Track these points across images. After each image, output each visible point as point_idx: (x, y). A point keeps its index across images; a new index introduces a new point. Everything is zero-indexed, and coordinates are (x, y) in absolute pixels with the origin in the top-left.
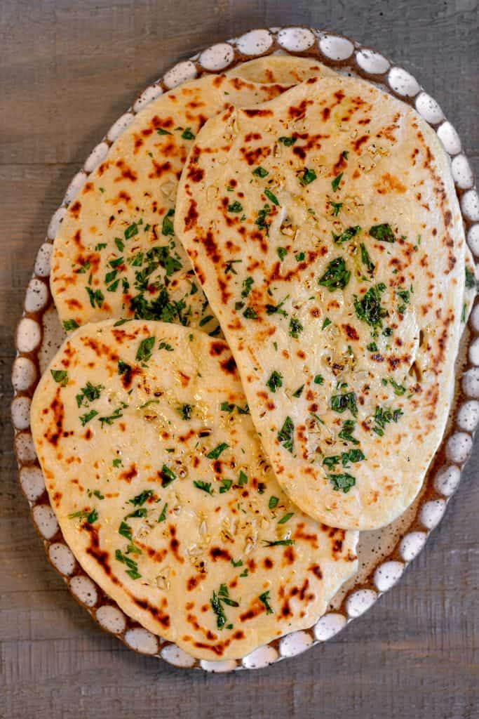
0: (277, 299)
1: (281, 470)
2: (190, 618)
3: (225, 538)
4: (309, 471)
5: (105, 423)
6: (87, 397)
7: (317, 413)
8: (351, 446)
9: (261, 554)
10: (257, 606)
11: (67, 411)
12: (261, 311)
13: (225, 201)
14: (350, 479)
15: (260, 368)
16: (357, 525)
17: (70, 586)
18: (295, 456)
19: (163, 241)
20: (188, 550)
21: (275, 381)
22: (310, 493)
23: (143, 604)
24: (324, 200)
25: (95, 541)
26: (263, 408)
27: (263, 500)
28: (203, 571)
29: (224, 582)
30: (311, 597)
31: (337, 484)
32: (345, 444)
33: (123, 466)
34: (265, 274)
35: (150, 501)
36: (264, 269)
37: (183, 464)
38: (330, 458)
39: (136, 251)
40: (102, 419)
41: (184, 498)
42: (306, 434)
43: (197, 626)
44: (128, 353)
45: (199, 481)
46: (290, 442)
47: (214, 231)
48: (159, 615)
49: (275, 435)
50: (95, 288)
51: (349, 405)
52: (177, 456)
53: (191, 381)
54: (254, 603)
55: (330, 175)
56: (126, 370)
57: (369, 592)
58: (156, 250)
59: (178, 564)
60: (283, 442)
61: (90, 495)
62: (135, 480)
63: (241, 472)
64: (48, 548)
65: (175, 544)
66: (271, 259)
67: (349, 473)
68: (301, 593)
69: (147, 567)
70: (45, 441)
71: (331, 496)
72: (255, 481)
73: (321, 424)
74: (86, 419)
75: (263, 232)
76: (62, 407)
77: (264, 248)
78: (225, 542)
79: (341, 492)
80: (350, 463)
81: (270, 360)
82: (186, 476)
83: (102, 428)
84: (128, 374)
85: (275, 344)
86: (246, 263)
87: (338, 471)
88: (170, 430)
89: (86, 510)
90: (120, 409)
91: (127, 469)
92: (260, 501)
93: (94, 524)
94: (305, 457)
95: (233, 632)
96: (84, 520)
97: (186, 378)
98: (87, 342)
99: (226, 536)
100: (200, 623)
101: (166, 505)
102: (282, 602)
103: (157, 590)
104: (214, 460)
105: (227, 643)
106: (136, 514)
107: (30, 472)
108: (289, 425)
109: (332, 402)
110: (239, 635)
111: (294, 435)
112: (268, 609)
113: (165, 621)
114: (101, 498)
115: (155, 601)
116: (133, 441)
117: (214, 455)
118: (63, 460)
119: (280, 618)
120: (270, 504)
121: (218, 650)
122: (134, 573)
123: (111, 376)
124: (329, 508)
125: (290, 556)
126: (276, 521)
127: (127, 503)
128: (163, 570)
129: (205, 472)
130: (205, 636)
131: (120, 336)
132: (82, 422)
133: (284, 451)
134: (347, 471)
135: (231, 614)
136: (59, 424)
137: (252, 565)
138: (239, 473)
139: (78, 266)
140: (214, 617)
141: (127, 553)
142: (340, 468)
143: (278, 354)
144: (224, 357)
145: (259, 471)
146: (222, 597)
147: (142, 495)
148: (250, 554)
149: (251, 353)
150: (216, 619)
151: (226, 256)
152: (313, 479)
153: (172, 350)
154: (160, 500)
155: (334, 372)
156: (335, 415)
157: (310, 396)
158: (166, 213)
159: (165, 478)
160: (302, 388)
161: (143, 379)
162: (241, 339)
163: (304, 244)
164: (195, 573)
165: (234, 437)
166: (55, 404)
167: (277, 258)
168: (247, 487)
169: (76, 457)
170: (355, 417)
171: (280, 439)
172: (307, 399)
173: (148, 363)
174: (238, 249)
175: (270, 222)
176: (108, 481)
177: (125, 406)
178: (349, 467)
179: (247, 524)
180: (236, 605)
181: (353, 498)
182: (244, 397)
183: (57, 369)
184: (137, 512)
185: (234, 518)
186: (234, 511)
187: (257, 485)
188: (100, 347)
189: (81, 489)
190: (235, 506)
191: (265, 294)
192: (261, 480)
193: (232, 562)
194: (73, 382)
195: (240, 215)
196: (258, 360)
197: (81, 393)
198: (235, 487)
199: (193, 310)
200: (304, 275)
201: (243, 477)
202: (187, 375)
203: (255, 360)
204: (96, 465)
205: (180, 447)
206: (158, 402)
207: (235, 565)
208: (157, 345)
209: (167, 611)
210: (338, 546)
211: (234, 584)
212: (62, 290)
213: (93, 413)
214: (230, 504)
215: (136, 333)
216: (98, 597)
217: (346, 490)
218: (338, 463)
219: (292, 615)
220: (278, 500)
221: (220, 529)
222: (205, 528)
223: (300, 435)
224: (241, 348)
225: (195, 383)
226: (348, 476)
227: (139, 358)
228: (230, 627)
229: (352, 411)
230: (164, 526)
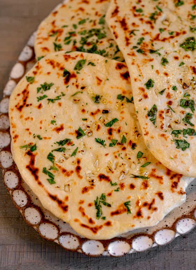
0: (155, 48)
1: (147, 134)
2: (81, 209)
3: (108, 170)
4: (163, 135)
5: (50, 102)
6: (43, 89)
7: (171, 106)
8: (189, 126)
9: (128, 181)
10: (122, 208)
11: (30, 95)
12: (147, 51)
13: (134, 8)
14: (186, 143)
15: (142, 76)
16: (188, 170)
17: (13, 196)
18: (156, 127)
19: (98, 27)
20: (86, 174)
21: (149, 84)
22: (162, 148)
23: (54, 198)
24: (187, 14)
25: (32, 162)
26: (141, 96)
27: (133, 153)
28: (93, 185)
29: (104, 193)
30: (155, 209)
31: (178, 145)
32: (186, 125)
33: (56, 124)
34: (151, 37)
35: (68, 144)
36: (151, 35)
37: (90, 128)
38: (176, 131)
39: (83, 30)
40: (49, 100)
41: (88, 146)
42: (164, 115)
43: (84, 214)
44: (70, 66)
45: (98, 138)
46: (155, 118)
47: (126, 18)
48: (62, 205)
49: (146, 113)
50: (58, 43)
51: (190, 106)
52: (88, 123)
53: (102, 83)
54: (120, 206)
55: (191, 3)
56: (68, 75)
57: (190, 220)
58: (94, 30)
59: (78, 179)
60: (150, 118)
61: (34, 137)
62: (61, 133)
63: (124, 136)
64: (4, 174)
65: (78, 169)
66: (155, 32)
67: (186, 140)
68: (150, 206)
69: (60, 178)
70: (15, 109)
71: (174, 151)
72: (130, 142)
73: (173, 112)
74: (40, 99)
75: (153, 22)
76: (28, 93)
77: (152, 27)
78: (108, 172)
79: (180, 150)
80: (187, 135)
81: (149, 73)
82: (92, 135)
83: (48, 104)
84: (68, 76)
85: (152, 66)
86: (142, 32)
87: (180, 138)
88: (86, 108)
89: (31, 144)
90: (60, 96)
91: (59, 126)
92: (132, 153)
93: (34, 153)
94: (162, 128)
95: (105, 221)
96: (29, 149)
97: (100, 81)
98: (49, 61)
99: (110, 169)
100: (86, 213)
101: (77, 148)
102: (137, 209)
103: (64, 192)
104: (108, 128)
105: (101, 227)
106: (59, 150)
107: (3, 135)
108: (155, 108)
109: (181, 102)
110: (108, 224)
111: (157, 114)
112: (129, 211)
113: (65, 209)
114: (41, 139)
115: (61, 197)
116: (65, 113)
117: (109, 124)
118: (23, 119)
119: (135, 217)
120: (138, 156)
121: (94, 230)
122: (52, 180)
123: (59, 77)
124: (172, 157)
125: (146, 185)
126: (140, 165)
127: (54, 143)
128: (69, 181)
129: (103, 134)
130: (87, 220)
131: (67, 58)
132: (37, 100)
133: (150, 123)
134: (185, 139)
135: (105, 211)
136: (25, 101)
137: (122, 186)
138: (122, 136)
139: (51, 34)
140: (95, 211)
141: (50, 169)
142: (181, 137)
143: (154, 72)
144: (123, 71)
145: (134, 136)
146: (102, 201)
147: (64, 140)
148: (122, 180)
149: (139, 67)
150: (96, 212)
151: (131, 28)
152: (165, 140)
153: (95, 66)
154: (74, 145)
155: (183, 87)
156: (181, 109)
157: (168, 96)
158: (102, 16)
159: (79, 134)
160: (164, 90)
161: (76, 80)
162: (134, 60)
163: (174, 28)
164: (88, 185)
165: (122, 115)
166: (25, 92)
167: (158, 32)
168: (125, 145)
169: (30, 117)
170: (193, 112)
171: (149, 115)
172: (167, 97)
173: (80, 72)
174: (138, 26)
175: (157, 18)
176: (46, 131)
177: (64, 95)
178: (186, 137)
179: (123, 164)
180: (109, 206)
181: (187, 154)
182: (131, 93)
183: (29, 76)
184: (60, 149)
185: (116, 161)
186: (116, 157)
187: (132, 144)
188: (55, 64)
189: (30, 133)
190: (117, 155)
191: (150, 45)
192: (134, 141)
193: (111, 182)
194: (37, 82)
195: (141, 14)
196: (142, 71)
197: (40, 86)
198: (119, 144)
199: (109, 54)
200: (172, 41)
201: (124, 139)
202: (101, 79)
203: (140, 71)
204: (41, 122)
205: (90, 118)
206: (82, 93)
207: (112, 185)
208: (87, 63)
209: (67, 203)
210: (175, 185)
211: (110, 195)
212: (40, 43)
213: (45, 96)
214: (114, 153)
215: (77, 56)
216: (28, 202)
217: (184, 149)
218: (181, 134)
219: (142, 217)
220: (142, 154)
221: (107, 165)
222: (98, 163)
223: (160, 115)
224: (133, 64)
225: (104, 84)
226: (185, 142)
227: (76, 69)
228: (104, 218)
229: (191, 109)
230: (74, 159)
